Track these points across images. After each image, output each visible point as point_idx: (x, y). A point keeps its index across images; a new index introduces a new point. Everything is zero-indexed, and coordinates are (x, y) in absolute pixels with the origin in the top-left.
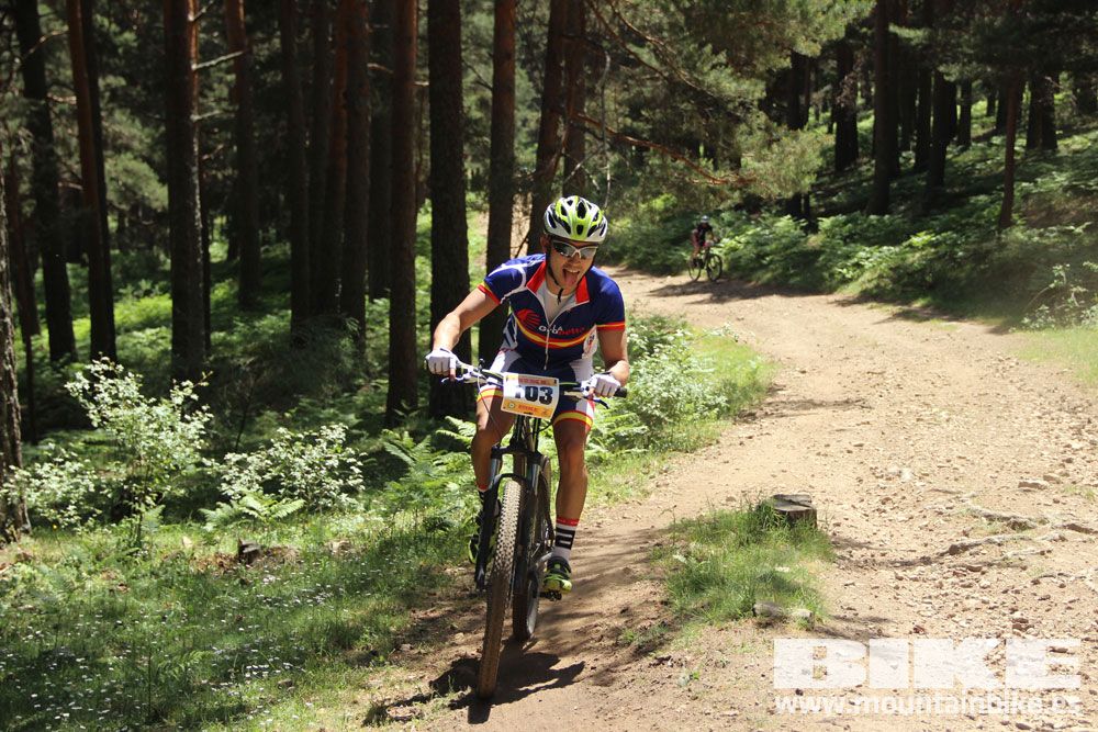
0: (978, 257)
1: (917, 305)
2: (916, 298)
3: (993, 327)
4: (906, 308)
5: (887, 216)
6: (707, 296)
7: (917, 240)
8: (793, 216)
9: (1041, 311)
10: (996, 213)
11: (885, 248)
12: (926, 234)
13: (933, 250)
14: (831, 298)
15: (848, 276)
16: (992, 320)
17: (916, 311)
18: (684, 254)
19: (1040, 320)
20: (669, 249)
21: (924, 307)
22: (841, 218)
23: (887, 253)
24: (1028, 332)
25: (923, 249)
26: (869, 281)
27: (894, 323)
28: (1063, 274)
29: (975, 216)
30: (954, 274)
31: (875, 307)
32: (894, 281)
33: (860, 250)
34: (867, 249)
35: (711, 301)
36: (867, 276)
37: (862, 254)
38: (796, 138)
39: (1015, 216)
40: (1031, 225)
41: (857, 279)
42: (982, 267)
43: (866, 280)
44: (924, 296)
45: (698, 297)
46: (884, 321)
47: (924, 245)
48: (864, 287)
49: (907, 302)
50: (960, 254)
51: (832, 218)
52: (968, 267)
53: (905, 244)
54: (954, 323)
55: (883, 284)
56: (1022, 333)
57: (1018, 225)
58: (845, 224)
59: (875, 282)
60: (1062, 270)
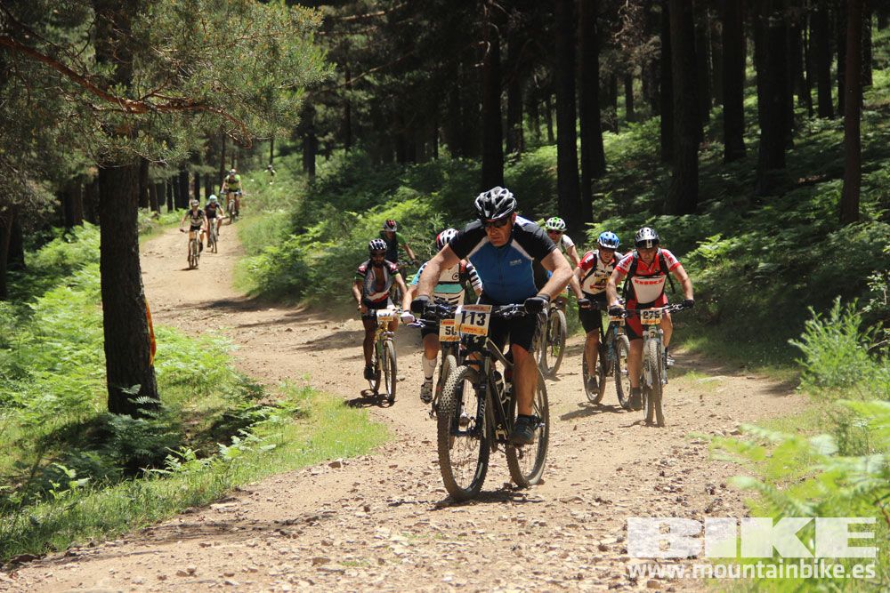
0: (792, 271)
1: (684, 350)
3: (780, 382)
5: (686, 216)
7: (708, 248)
10: (835, 202)
12: (722, 238)
13: (732, 263)
21: (693, 353)
25: (715, 263)
28: (883, 288)
29: (799, 208)
30: (754, 299)
39: (868, 207)
42: (798, 286)
44: (697, 335)
47: (719, 256)
50: (762, 265)
52: (776, 286)
53: (690, 254)
54: (720, 378)
57: (870, 220)
60: (882, 282)
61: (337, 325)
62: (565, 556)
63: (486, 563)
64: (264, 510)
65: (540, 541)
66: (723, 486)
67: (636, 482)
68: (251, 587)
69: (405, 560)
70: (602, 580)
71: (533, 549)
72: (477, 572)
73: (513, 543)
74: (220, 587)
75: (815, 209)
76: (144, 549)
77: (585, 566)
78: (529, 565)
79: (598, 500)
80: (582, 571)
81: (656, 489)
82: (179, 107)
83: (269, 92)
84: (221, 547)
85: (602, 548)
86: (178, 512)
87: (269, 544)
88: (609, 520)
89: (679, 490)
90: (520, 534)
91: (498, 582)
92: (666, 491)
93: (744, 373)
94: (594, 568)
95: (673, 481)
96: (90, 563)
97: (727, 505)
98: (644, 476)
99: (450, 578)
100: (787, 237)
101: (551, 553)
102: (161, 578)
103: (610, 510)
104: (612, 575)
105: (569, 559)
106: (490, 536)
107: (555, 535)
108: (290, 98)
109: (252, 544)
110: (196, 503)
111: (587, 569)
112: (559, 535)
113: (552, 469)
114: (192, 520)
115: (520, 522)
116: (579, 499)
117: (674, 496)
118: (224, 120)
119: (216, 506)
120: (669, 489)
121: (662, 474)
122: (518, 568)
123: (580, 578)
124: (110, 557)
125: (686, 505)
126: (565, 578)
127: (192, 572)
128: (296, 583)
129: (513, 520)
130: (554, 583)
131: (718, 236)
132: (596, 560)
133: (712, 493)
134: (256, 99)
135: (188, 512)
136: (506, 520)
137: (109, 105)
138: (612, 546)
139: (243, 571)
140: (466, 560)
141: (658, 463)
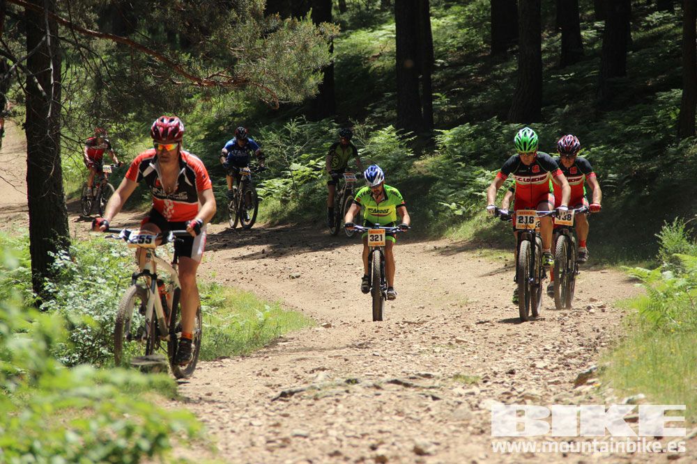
6: (257, 249)
8: (397, 128)
14: (430, 245)
15: (459, 212)
22: (467, 128)
33: (479, 175)
34: (488, 173)
35: (264, 255)
38: (292, 27)
41: (470, 218)
43: (483, 219)
48: (480, 227)
58: (473, 136)
82: (235, 83)
93: (598, 268)
95: (571, 327)
97: (608, 336)
108: (314, 79)
117: (575, 333)
121: (563, 324)
125: (583, 336)
133: (598, 331)
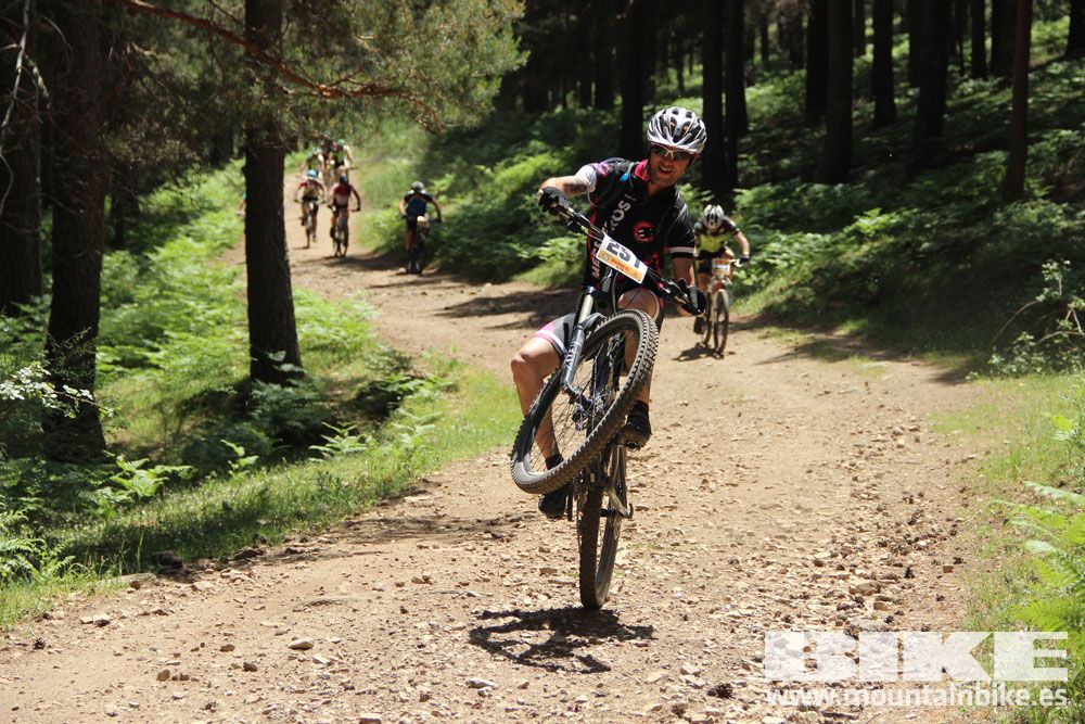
0: (955, 250)
1: (843, 331)
2: (843, 320)
3: (947, 370)
4: (822, 336)
5: (840, 185)
6: (524, 316)
7: (868, 222)
8: (694, 187)
9: (1022, 343)
10: (999, 178)
11: (810, 235)
12: (881, 213)
13: (891, 240)
15: (749, 282)
16: (950, 359)
17: (835, 343)
18: (516, 246)
19: (1019, 359)
20: (498, 239)
21: (853, 335)
22: (769, 189)
23: (812, 244)
24: (998, 380)
25: (874, 239)
26: (781, 290)
27: (790, 363)
28: (1058, 277)
29: (963, 182)
30: (915, 279)
31: (774, 335)
32: (819, 291)
33: (773, 240)
34: (784, 238)
36: (781, 282)
37: (774, 246)
39: (1032, 183)
40: (1055, 196)
41: (762, 289)
42: (961, 267)
43: (776, 290)
44: (857, 316)
45: (510, 318)
46: (776, 360)
47: (877, 231)
48: (771, 300)
49: (828, 327)
50: (926, 245)
51: (756, 190)
52: (939, 266)
53: (847, 229)
54: (884, 364)
55: (800, 296)
56: (988, 382)
57: (1035, 198)
58: (773, 197)
59: (789, 292)
60: (1057, 271)
61: (474, 289)
62: (784, 572)
63: (708, 577)
64: (458, 505)
65: (756, 555)
66: (921, 495)
67: (831, 488)
68: (493, 599)
69: (628, 572)
70: (828, 600)
71: (750, 563)
72: (703, 587)
73: (730, 556)
74: (463, 598)
75: (978, 185)
76: (360, 548)
77: (807, 583)
78: (751, 581)
79: (798, 508)
80: (806, 589)
81: (853, 495)
82: (372, 93)
83: (465, 81)
84: (441, 549)
85: (818, 564)
86: (373, 504)
87: (486, 549)
88: (815, 530)
89: (877, 497)
90: (733, 546)
91: (729, 599)
92: (864, 498)
93: (909, 358)
94: (816, 585)
95: (867, 488)
96: (317, 563)
97: (929, 516)
98: (835, 480)
99: (679, 594)
100: (951, 214)
101: (770, 568)
102: (398, 585)
103: (813, 519)
104: (837, 594)
105: (788, 575)
106: (703, 546)
107: (767, 548)
108: (487, 88)
109: (470, 548)
110: (388, 494)
111: (810, 587)
112: (772, 548)
113: (740, 469)
114: (392, 514)
115: (726, 530)
116: (777, 506)
117: (874, 505)
118: (416, 106)
119: (409, 499)
120: (866, 496)
121: (855, 479)
122: (741, 584)
123: (806, 597)
124: (334, 557)
125: (886, 515)
126: (792, 597)
127: (427, 580)
128: (536, 597)
129: (719, 528)
130: (783, 602)
131: (877, 211)
132: (816, 577)
133: (911, 502)
134: (453, 89)
135: (383, 505)
136: (711, 528)
137: (303, 90)
138: (826, 561)
139: (477, 580)
140: (689, 574)
141: (846, 464)
